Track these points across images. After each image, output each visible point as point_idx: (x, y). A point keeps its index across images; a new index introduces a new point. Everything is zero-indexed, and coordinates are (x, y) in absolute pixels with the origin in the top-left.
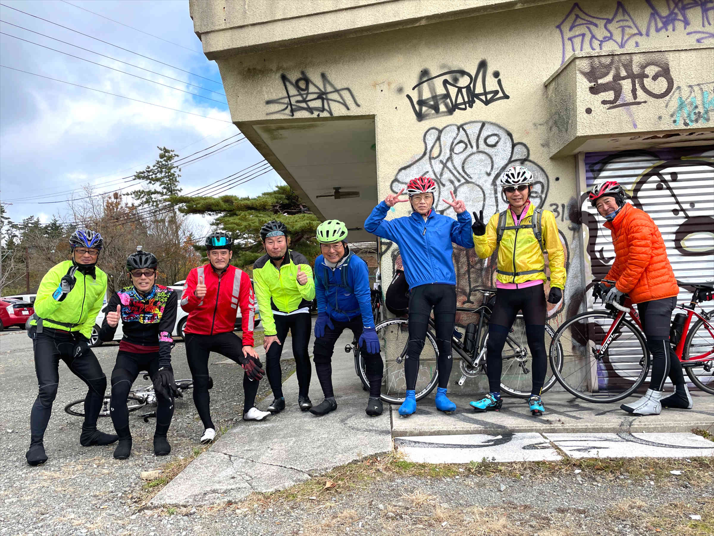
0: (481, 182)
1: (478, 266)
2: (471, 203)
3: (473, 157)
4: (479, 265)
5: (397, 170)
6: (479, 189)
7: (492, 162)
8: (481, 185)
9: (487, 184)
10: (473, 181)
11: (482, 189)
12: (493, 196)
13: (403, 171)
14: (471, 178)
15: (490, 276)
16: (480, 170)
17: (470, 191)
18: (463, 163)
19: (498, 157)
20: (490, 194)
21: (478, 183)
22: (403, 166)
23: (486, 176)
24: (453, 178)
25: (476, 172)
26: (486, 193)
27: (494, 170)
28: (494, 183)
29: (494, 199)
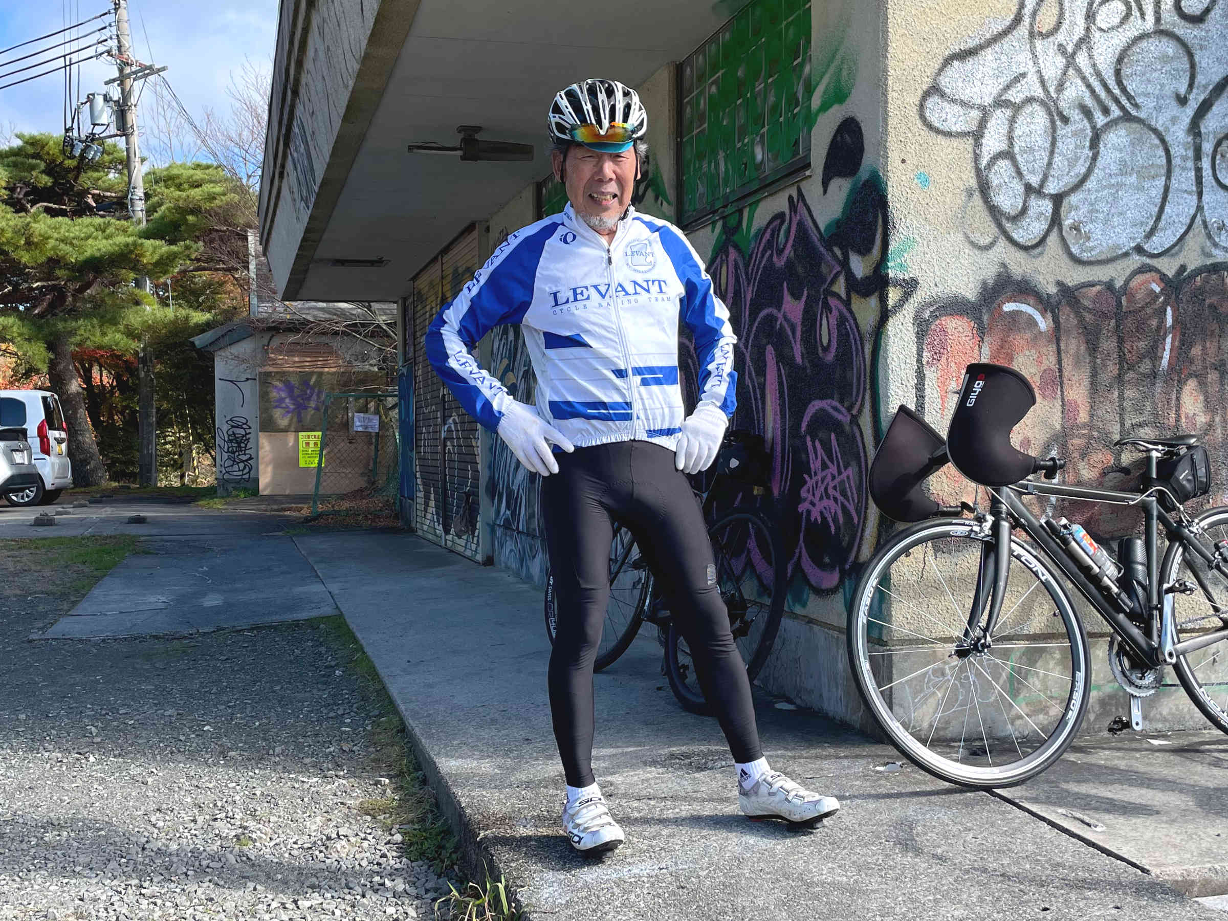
0: (1160, 122)
1: (1146, 367)
2: (1133, 179)
3: (1144, 44)
4: (1147, 361)
5: (941, 60)
6: (1157, 142)
7: (1193, 66)
8: (1161, 129)
9: (1176, 127)
10: (1142, 115)
11: (1163, 141)
12: (1190, 164)
13: (956, 63)
14: (1136, 106)
15: (1174, 397)
16: (1162, 85)
17: (1132, 144)
18: (1120, 60)
19: (1207, 53)
20: (1184, 159)
21: (1153, 123)
22: (956, 49)
23: (1174, 103)
24: (1089, 102)
25: (1150, 89)
26: (1172, 152)
27: (1195, 91)
28: (1194, 128)
29: (1192, 174)
